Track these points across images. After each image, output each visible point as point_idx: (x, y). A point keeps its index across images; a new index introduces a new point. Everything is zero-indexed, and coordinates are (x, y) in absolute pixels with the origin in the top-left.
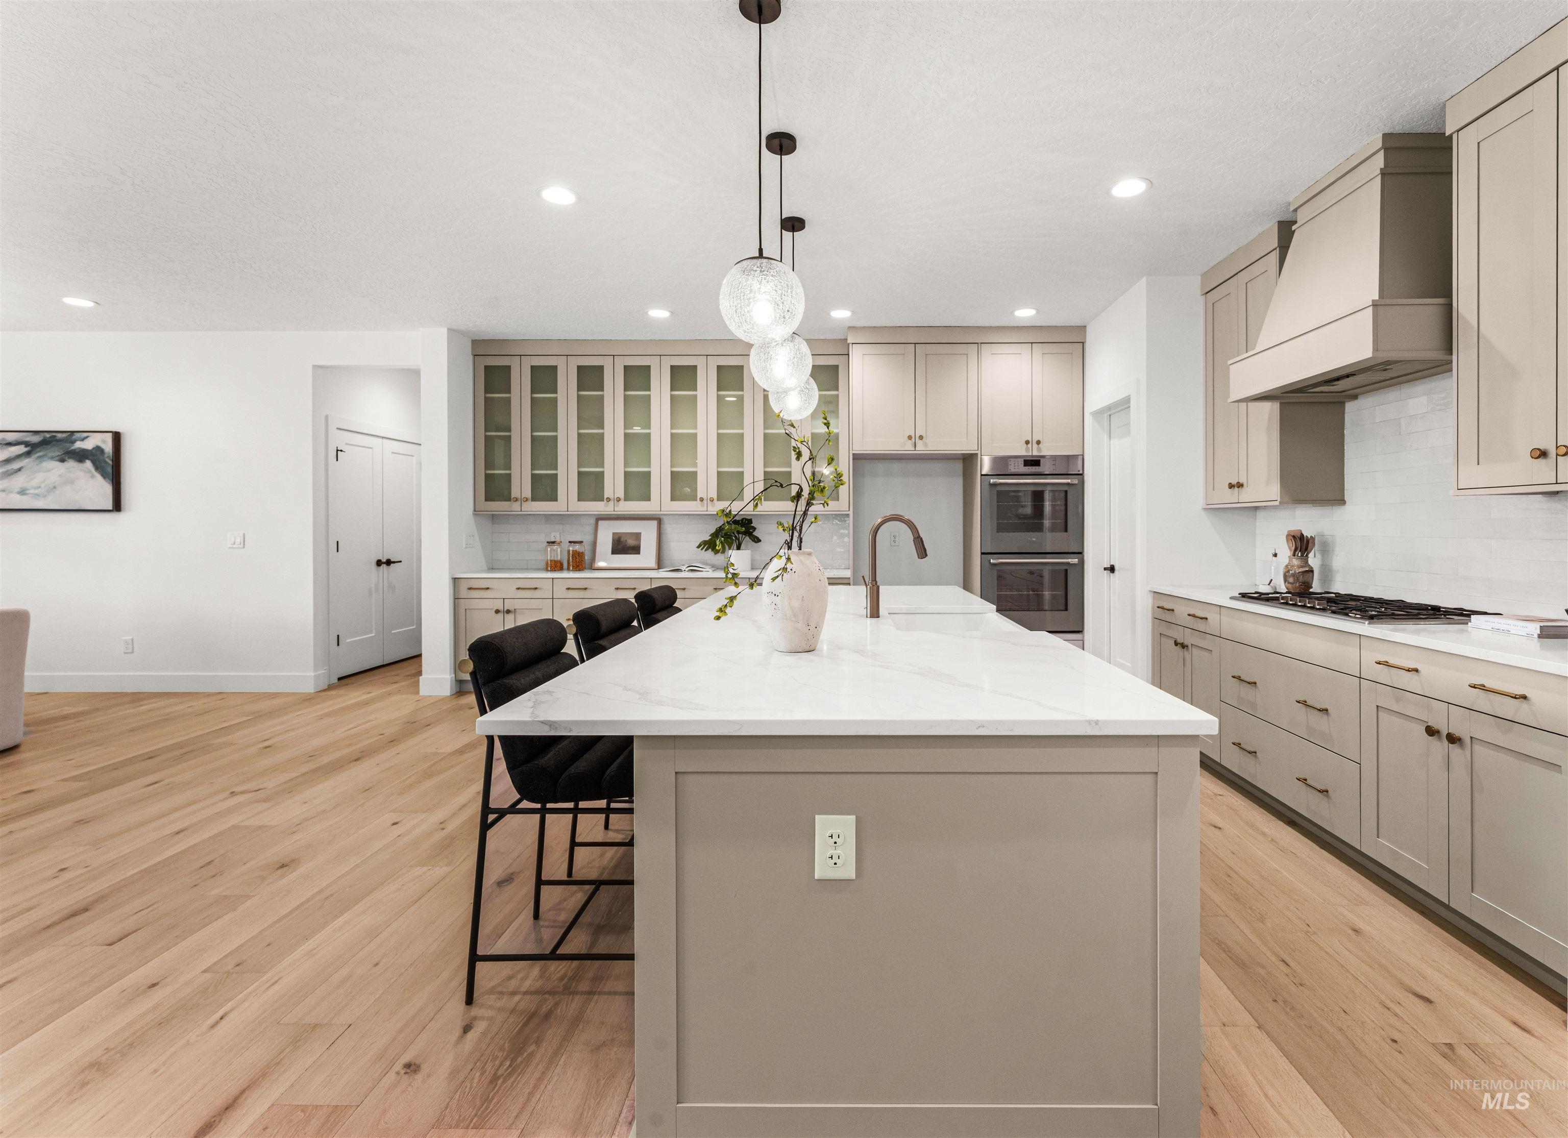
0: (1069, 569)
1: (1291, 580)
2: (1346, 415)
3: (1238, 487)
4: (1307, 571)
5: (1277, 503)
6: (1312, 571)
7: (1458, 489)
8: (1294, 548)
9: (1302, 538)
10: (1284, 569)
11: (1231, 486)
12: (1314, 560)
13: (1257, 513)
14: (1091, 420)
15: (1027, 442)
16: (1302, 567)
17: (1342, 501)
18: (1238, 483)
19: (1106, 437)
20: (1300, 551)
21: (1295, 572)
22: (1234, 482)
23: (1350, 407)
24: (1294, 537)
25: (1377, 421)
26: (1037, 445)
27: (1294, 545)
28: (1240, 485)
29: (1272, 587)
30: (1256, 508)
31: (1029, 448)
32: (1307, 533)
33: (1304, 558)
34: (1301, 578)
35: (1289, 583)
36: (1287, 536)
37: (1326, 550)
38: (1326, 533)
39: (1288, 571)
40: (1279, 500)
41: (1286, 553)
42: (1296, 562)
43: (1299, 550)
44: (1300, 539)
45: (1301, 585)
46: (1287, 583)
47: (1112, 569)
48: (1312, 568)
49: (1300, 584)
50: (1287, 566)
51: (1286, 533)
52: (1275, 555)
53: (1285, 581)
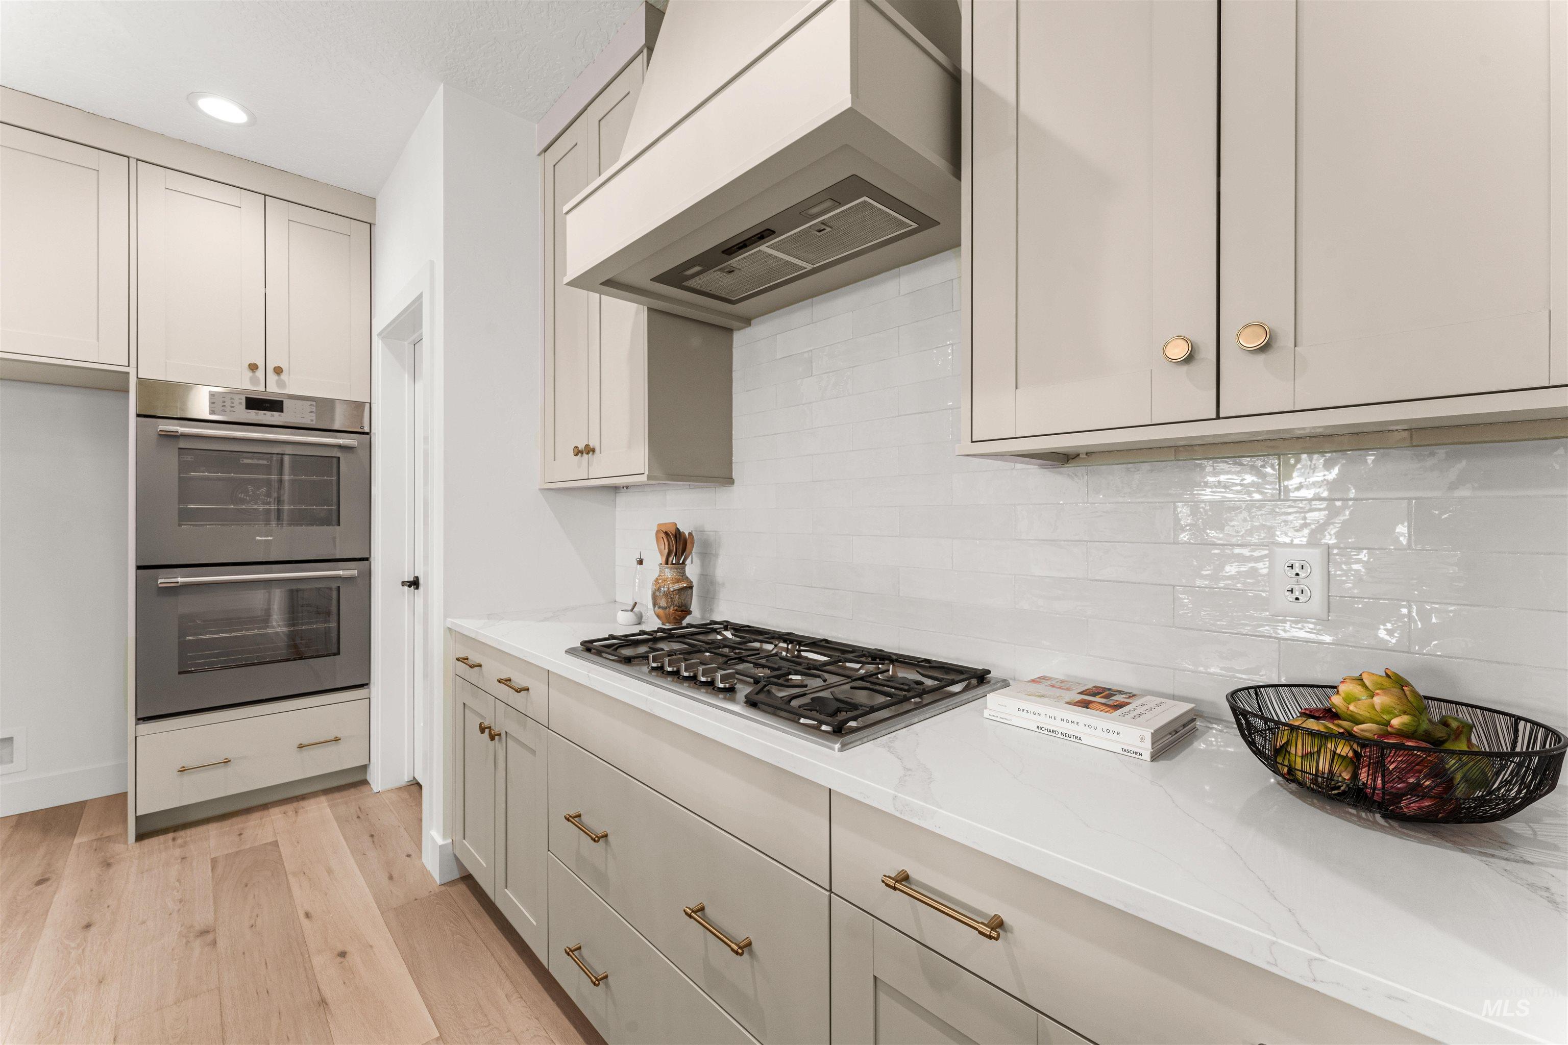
0: (341, 586)
1: (663, 603)
2: (734, 350)
3: (588, 453)
4: (684, 587)
5: (643, 478)
6: (691, 588)
7: (972, 442)
8: (666, 551)
9: (678, 536)
10: (653, 584)
11: (578, 452)
12: (692, 569)
13: (618, 499)
14: (380, 345)
15: (253, 367)
16: (678, 581)
17: (728, 480)
18: (587, 446)
19: (407, 377)
20: (676, 555)
21: (668, 589)
22: (581, 446)
23: (740, 338)
24: (666, 533)
25: (778, 357)
26: (275, 377)
27: (667, 547)
28: (589, 450)
29: (636, 615)
30: (616, 489)
31: (258, 379)
32: (685, 529)
33: (680, 566)
34: (677, 599)
35: (659, 607)
36: (657, 532)
37: (708, 555)
38: (708, 527)
39: (659, 589)
40: (646, 473)
41: (655, 556)
42: (669, 573)
43: (673, 554)
44: (676, 537)
45: (677, 610)
46: (656, 608)
47: (415, 583)
48: (691, 582)
49: (676, 608)
50: (657, 580)
51: (656, 529)
52: (640, 562)
53: (655, 604)
